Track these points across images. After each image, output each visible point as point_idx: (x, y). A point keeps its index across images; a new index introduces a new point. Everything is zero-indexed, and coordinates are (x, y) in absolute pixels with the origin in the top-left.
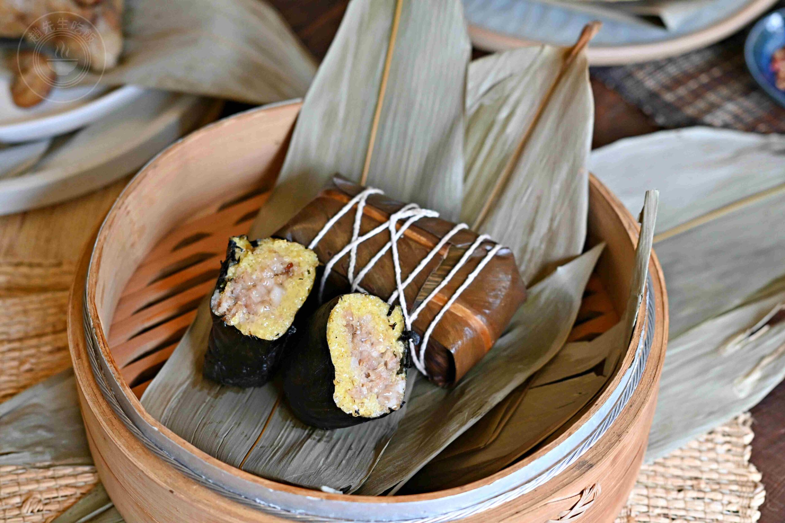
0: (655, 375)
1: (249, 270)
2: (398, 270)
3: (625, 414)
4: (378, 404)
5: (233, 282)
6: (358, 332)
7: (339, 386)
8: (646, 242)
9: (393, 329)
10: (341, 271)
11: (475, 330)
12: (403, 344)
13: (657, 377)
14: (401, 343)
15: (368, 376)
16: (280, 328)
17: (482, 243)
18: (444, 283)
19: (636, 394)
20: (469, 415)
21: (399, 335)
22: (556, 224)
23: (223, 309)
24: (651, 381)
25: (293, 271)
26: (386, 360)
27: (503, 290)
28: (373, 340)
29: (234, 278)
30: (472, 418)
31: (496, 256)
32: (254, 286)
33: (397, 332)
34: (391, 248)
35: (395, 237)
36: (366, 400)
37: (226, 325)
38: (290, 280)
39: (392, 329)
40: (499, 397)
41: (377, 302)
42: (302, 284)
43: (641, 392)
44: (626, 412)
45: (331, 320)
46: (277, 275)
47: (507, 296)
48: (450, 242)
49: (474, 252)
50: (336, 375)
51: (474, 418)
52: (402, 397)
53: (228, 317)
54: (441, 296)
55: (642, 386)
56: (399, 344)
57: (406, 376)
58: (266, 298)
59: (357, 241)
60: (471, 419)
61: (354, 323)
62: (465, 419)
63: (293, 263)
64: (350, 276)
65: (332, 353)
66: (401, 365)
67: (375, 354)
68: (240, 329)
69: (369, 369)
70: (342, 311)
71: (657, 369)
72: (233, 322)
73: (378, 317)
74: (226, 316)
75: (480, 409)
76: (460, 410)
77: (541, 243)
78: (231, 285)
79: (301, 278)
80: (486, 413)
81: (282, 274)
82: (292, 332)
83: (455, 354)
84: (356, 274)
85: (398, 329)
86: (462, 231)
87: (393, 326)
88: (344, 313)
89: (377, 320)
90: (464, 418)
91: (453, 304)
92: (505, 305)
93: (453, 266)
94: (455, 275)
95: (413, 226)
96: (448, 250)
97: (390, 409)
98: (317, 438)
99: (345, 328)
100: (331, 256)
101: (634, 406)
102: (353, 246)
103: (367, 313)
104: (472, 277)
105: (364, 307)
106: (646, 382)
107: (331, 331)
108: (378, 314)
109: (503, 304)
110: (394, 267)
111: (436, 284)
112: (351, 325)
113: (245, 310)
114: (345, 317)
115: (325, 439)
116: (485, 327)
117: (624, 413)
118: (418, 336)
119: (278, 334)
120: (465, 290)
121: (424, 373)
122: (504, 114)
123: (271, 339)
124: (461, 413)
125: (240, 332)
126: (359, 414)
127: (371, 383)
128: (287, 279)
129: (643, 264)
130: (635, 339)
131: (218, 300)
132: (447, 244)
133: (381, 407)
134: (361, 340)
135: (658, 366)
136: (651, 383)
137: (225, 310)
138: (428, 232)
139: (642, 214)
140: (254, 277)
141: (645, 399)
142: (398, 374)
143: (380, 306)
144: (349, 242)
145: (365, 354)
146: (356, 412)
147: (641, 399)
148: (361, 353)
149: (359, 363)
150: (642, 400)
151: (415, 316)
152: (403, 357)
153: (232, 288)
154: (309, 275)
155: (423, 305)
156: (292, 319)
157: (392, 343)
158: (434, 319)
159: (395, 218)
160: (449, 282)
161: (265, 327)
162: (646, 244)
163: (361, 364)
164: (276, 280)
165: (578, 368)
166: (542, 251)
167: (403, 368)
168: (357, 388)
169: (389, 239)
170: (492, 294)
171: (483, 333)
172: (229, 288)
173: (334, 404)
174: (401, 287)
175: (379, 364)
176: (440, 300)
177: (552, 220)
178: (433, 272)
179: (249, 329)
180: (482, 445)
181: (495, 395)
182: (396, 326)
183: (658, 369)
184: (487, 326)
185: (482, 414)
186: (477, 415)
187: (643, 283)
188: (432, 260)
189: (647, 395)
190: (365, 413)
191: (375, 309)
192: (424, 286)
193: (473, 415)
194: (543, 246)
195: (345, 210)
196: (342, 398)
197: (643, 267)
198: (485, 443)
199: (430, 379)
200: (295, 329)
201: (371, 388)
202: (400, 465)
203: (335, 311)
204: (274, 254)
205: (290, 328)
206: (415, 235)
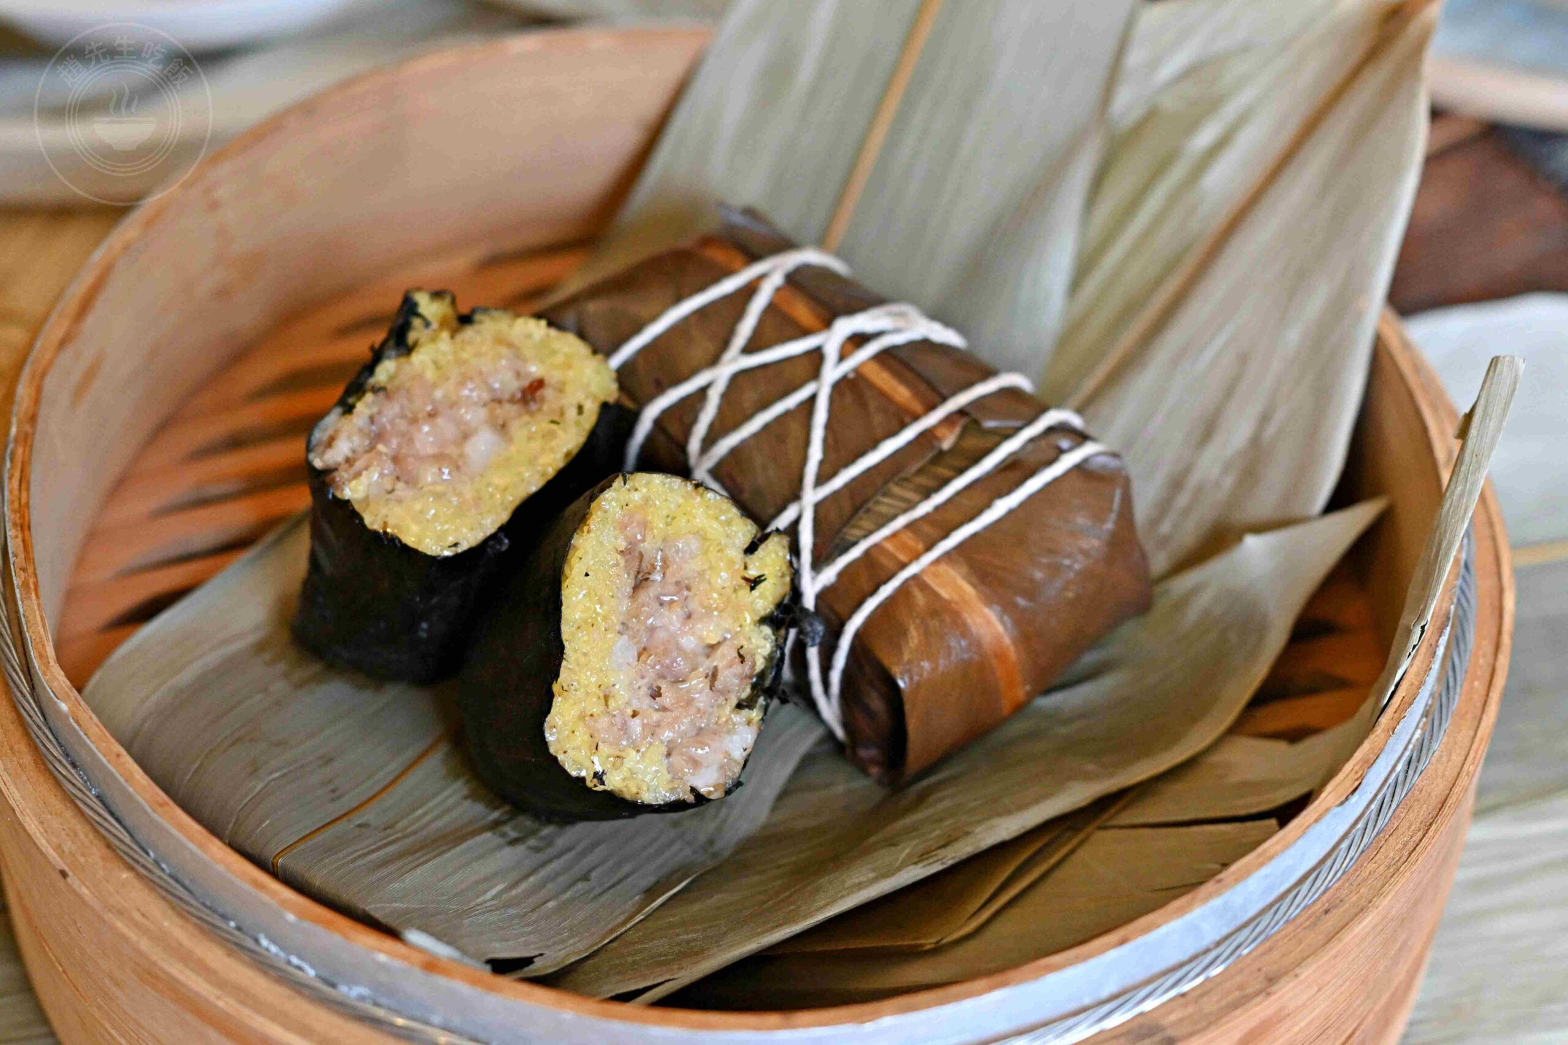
0: (1417, 845)
1: (430, 374)
2: (816, 453)
3: (1305, 928)
4: (665, 771)
5: (381, 395)
6: (657, 577)
7: (565, 699)
8: (1463, 491)
9: (752, 588)
10: (674, 429)
11: (976, 644)
12: (774, 634)
13: (1421, 853)
14: (767, 630)
15: (656, 694)
16: (464, 530)
17: (1051, 430)
18: (925, 508)
19: (1351, 884)
20: (909, 856)
21: (768, 611)
22: (1271, 430)
23: (336, 455)
24: (1400, 858)
25: (542, 400)
26: (715, 664)
27: (1080, 557)
28: (694, 605)
29: (389, 387)
30: (916, 863)
31: (1080, 468)
32: (432, 415)
33: (765, 599)
34: (812, 399)
35: (832, 373)
36: (634, 753)
37: (334, 496)
38: (526, 418)
39: (748, 588)
40: (1007, 828)
41: (722, 512)
42: (551, 435)
43: (1365, 880)
44: (1308, 923)
45: (585, 529)
46: (499, 402)
47: (1086, 575)
48: (968, 410)
49: (1023, 447)
50: (562, 670)
51: (920, 865)
52: (737, 769)
53: (341, 475)
54: (908, 538)
55: (1371, 866)
56: (761, 632)
57: (762, 719)
58: (452, 451)
59: (734, 362)
60: (912, 867)
61: (647, 547)
62: (898, 864)
63: (546, 381)
64: (694, 445)
65: (565, 611)
66: (754, 687)
67: (689, 642)
68: (365, 511)
69: (662, 676)
70: (618, 509)
71: (1427, 833)
72: (350, 493)
73: (717, 549)
74: (336, 474)
75: (944, 846)
76: (892, 842)
77: (1226, 469)
78: (373, 402)
79: (556, 418)
80: (957, 860)
81: (512, 400)
82: (498, 547)
83: (907, 691)
84: (709, 442)
85: (768, 593)
86: (1012, 393)
87: (754, 583)
88: (624, 517)
89: (713, 555)
90: (897, 860)
91: (937, 562)
92: (1078, 598)
93: (961, 471)
94: (959, 494)
95: (886, 356)
96: (957, 430)
97: (693, 790)
98: (513, 834)
99: (619, 557)
100: (660, 388)
101: (1336, 914)
102: (720, 376)
103: (690, 532)
104: (1001, 507)
105: (685, 517)
106: (1386, 858)
107: (579, 554)
108: (719, 544)
109: (1070, 595)
110: (807, 443)
111: (903, 505)
112: (637, 554)
113: (388, 467)
114: (623, 527)
115: (532, 842)
116: (1007, 641)
117: (1301, 925)
118: (821, 623)
119: (456, 545)
120: (975, 536)
121: (840, 733)
122: (1205, 138)
123: (434, 554)
124: (893, 849)
125: (361, 519)
126: (603, 783)
127: (661, 713)
128: (520, 416)
129: (1444, 545)
130: (1376, 736)
131: (330, 432)
132: (961, 412)
133: (673, 780)
134: (658, 598)
135: (1431, 825)
136: (1399, 864)
137: (340, 458)
138: (920, 376)
139: (1469, 417)
140: (438, 394)
141: (1370, 902)
142: (740, 706)
143: (729, 523)
144: (714, 361)
145: (661, 635)
146: (596, 775)
147: (1359, 899)
148: (652, 629)
149: (639, 655)
150: (1363, 902)
151: (829, 575)
152: (766, 668)
153: (375, 410)
154: (579, 417)
155: (855, 553)
156: (504, 517)
157: (741, 626)
158: (874, 591)
159: (845, 327)
160: (938, 508)
161: (428, 521)
162: (1461, 496)
163: (643, 658)
164: (492, 414)
165: (1242, 802)
166: (1221, 495)
167: (759, 697)
168: (614, 716)
169: (815, 374)
170: (1045, 560)
171: (1000, 656)
172: (364, 407)
173: (544, 744)
174: (811, 496)
175: (694, 669)
176: (903, 547)
177: (1264, 419)
178: (903, 475)
179: (387, 516)
180: (929, 942)
181: (996, 821)
182: (763, 585)
183: (1430, 833)
184: (1015, 642)
185: (944, 860)
186: (931, 860)
187: (1434, 596)
188: (910, 444)
189: (1378, 893)
190: (626, 786)
191: (714, 528)
192: (870, 505)
193: (922, 857)
194: (1229, 482)
195: (729, 286)
196: (567, 733)
197: (1442, 552)
198: (939, 938)
199: (848, 751)
200: (506, 541)
201: (658, 725)
202: (688, 942)
203: (600, 508)
204: (504, 350)
205: (493, 537)
206: (883, 379)
